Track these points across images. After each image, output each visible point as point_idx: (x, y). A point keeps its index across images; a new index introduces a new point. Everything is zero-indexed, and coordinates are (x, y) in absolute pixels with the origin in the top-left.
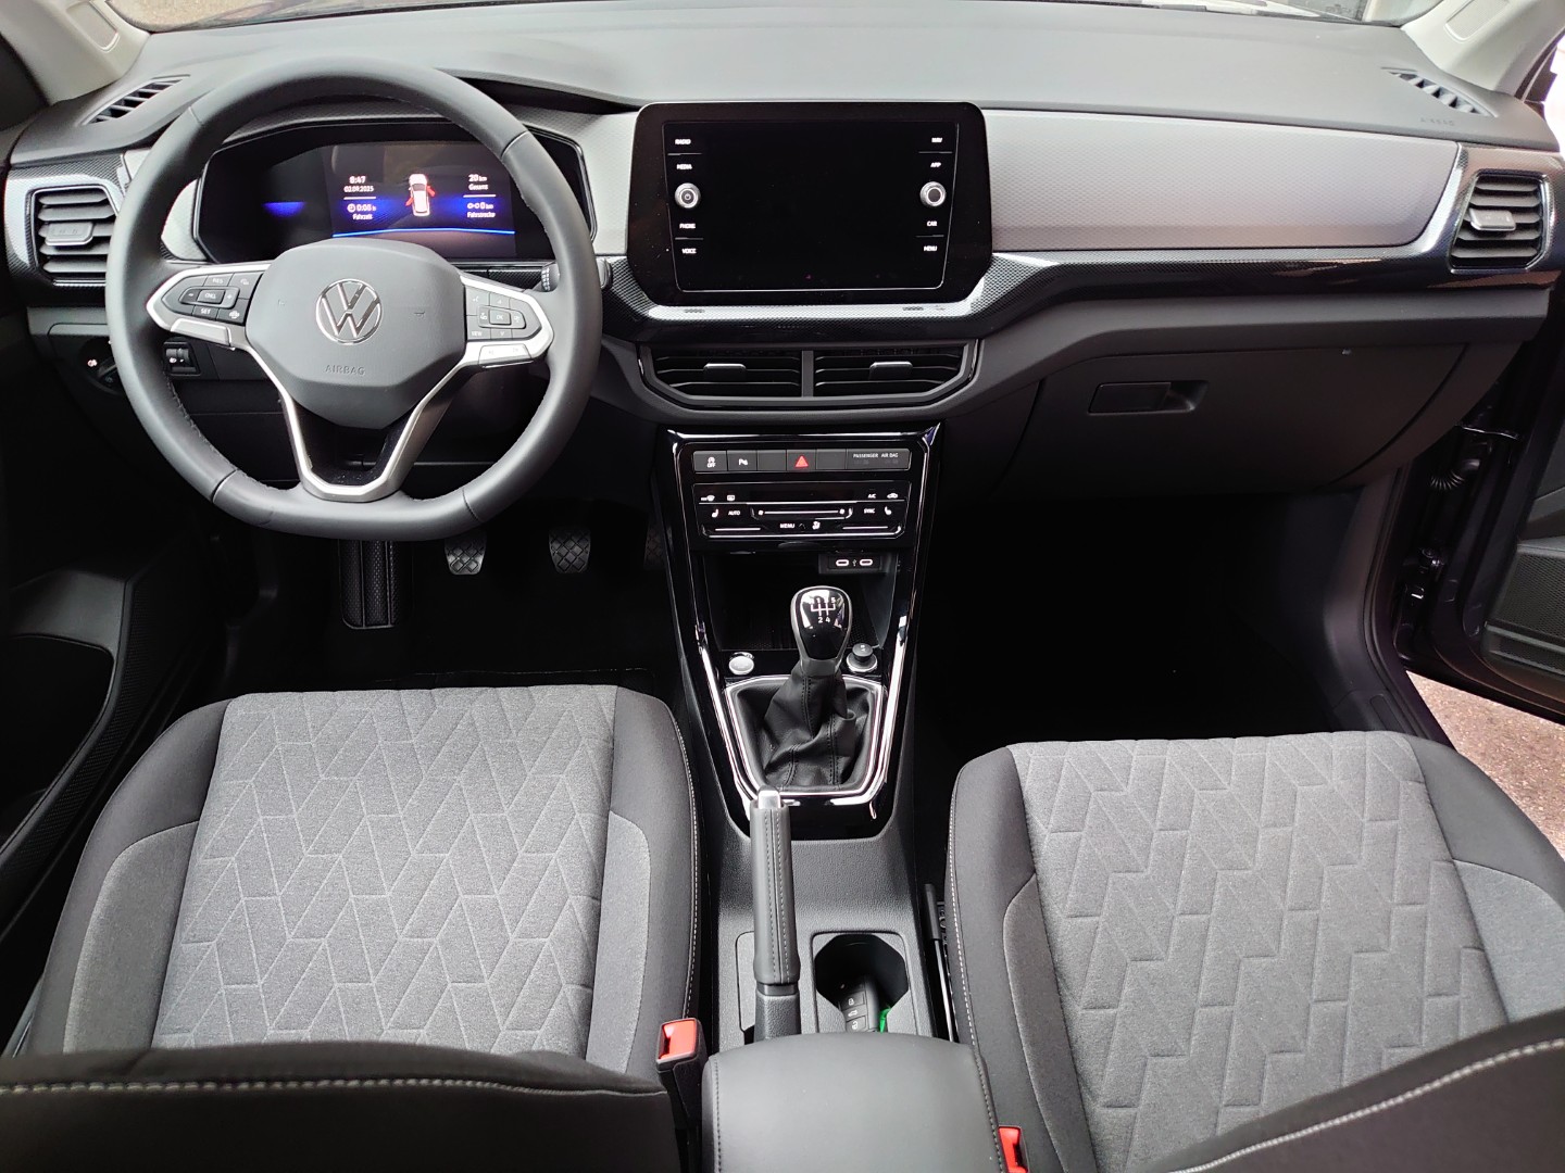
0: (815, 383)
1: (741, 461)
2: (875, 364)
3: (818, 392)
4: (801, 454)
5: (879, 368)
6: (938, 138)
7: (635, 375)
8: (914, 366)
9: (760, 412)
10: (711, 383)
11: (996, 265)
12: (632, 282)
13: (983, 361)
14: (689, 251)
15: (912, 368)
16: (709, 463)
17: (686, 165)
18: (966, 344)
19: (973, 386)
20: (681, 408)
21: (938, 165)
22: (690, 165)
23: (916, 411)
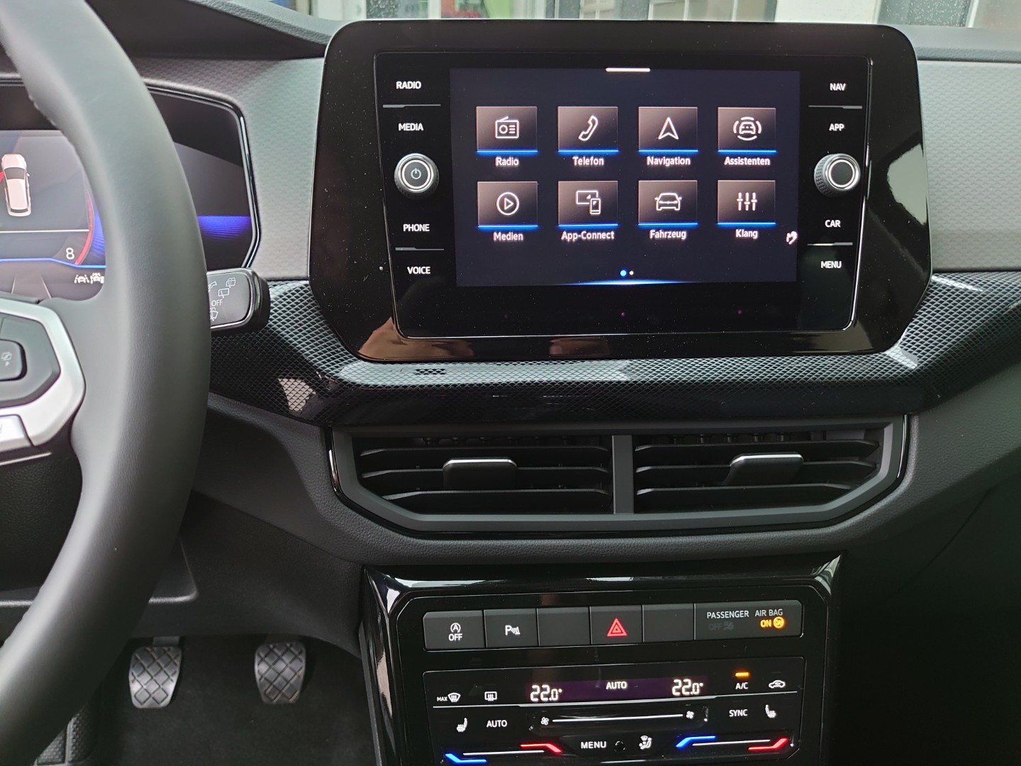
0: (636, 491)
1: (508, 629)
2: (742, 458)
3: (641, 505)
4: (615, 615)
5: (747, 464)
6: (839, 83)
7: (320, 483)
8: (805, 461)
9: (543, 541)
10: (455, 492)
11: (936, 294)
12: (317, 321)
13: (919, 447)
14: (420, 270)
15: (804, 463)
16: (451, 633)
17: (413, 124)
18: (887, 424)
19: (905, 492)
20: (401, 536)
21: (840, 127)
22: (420, 125)
23: (810, 538)
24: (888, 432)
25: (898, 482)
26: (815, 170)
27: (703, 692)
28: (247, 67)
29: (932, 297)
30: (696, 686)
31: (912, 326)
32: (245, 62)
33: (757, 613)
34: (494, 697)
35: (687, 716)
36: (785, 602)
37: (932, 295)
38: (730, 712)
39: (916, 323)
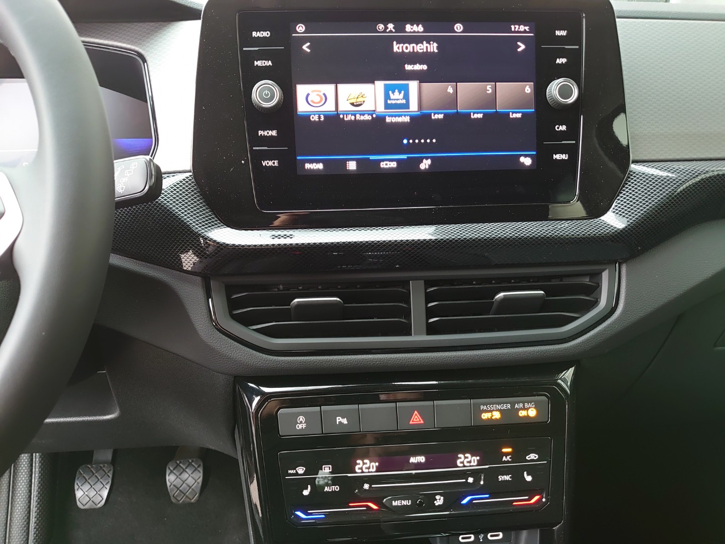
0: (427, 320)
1: (339, 419)
2: (501, 295)
3: (432, 329)
4: (415, 408)
5: (505, 299)
6: (562, 30)
7: (202, 317)
8: (547, 297)
9: (362, 356)
10: (300, 322)
11: (635, 177)
12: (198, 200)
13: (627, 286)
14: (270, 163)
15: (546, 298)
16: (298, 423)
17: (265, 61)
18: (604, 270)
19: (618, 318)
20: (261, 354)
21: (564, 60)
22: (270, 61)
23: (552, 351)
24: (605, 275)
25: (613, 310)
26: (547, 90)
27: (479, 463)
28: (148, 27)
29: (632, 179)
30: (474, 460)
31: (619, 200)
32: (148, 23)
33: (516, 406)
34: (330, 469)
35: (469, 481)
36: (537, 398)
37: (632, 177)
38: (499, 477)
39: (621, 197)
